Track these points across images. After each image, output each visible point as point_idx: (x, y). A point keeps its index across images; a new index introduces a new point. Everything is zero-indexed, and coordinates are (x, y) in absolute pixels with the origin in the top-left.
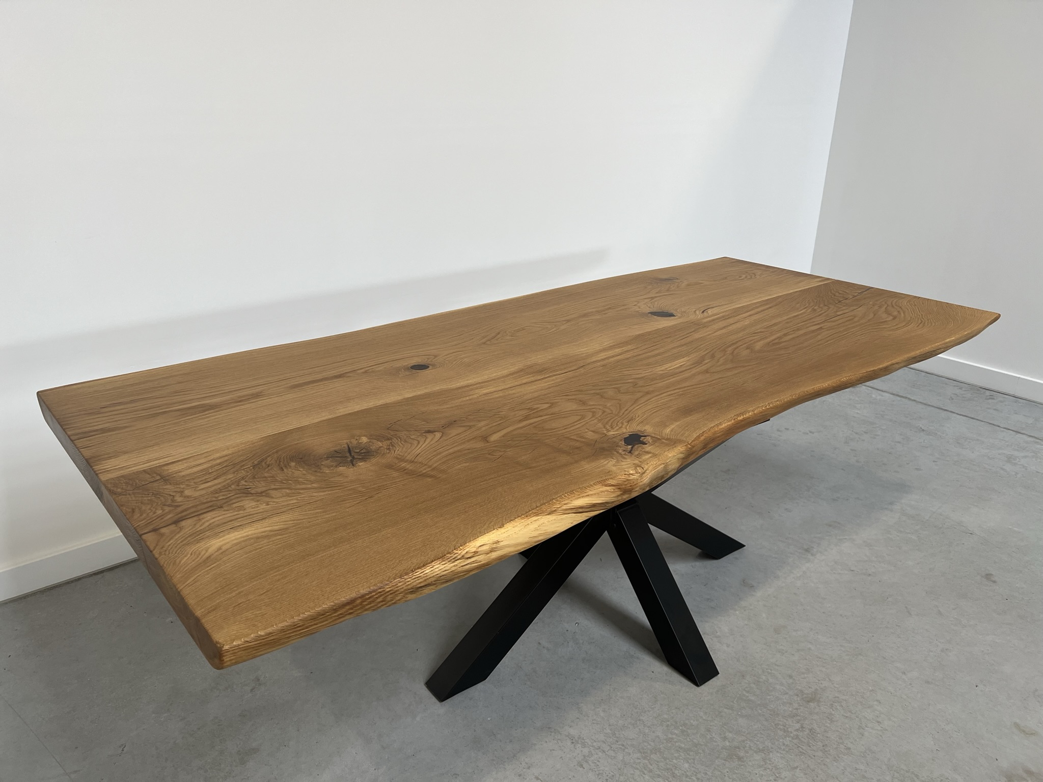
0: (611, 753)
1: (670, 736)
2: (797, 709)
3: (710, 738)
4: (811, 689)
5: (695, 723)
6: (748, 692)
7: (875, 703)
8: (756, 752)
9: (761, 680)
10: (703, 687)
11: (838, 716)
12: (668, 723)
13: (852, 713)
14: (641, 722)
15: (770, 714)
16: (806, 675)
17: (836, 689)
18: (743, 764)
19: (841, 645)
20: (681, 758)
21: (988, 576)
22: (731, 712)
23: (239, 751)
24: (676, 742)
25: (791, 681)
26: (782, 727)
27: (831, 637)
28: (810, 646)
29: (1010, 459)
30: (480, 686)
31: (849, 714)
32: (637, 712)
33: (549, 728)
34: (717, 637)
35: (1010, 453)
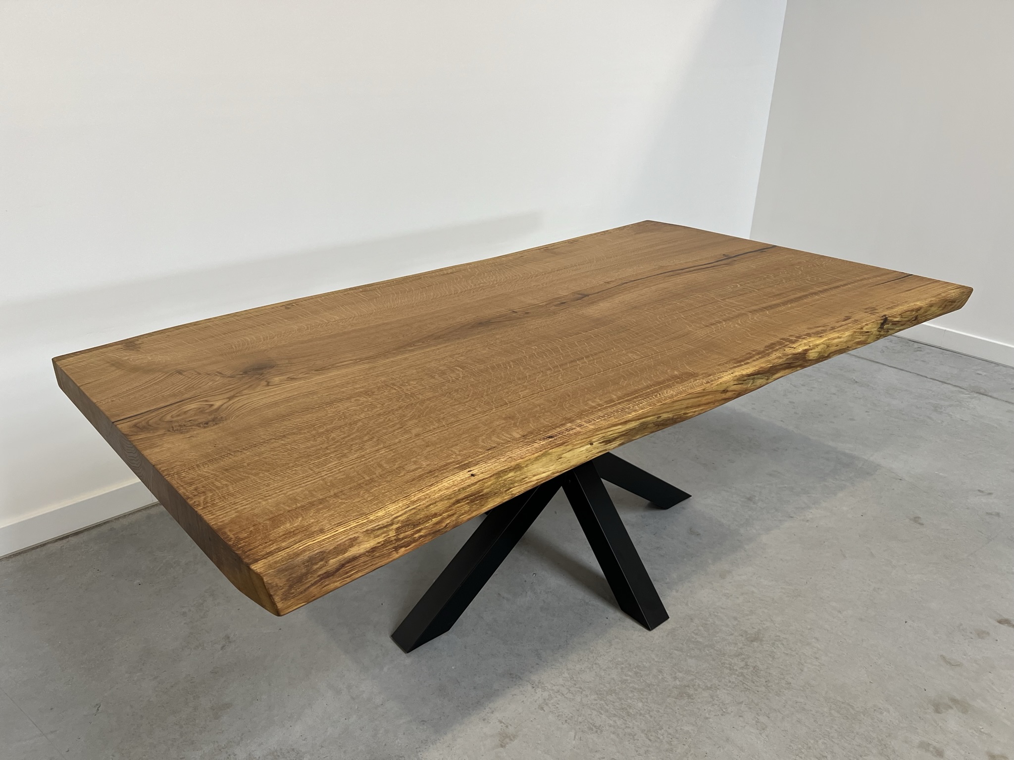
0: (569, 696)
1: (625, 678)
2: (741, 648)
3: (662, 678)
4: (754, 630)
5: (647, 665)
6: (696, 634)
7: (813, 640)
8: (703, 690)
9: (709, 622)
10: (654, 631)
11: (779, 654)
12: (622, 666)
13: (792, 650)
14: (597, 666)
15: (718, 654)
16: (750, 617)
17: (777, 628)
18: (692, 701)
19: (781, 588)
20: (634, 697)
21: (916, 520)
22: (681, 653)
23: (213, 706)
24: (630, 683)
25: (735, 623)
26: (728, 666)
27: (772, 581)
28: (754, 589)
29: (936, 408)
30: (444, 637)
31: (790, 651)
32: (593, 656)
33: (511, 674)
34: (666, 583)
35: (936, 403)
